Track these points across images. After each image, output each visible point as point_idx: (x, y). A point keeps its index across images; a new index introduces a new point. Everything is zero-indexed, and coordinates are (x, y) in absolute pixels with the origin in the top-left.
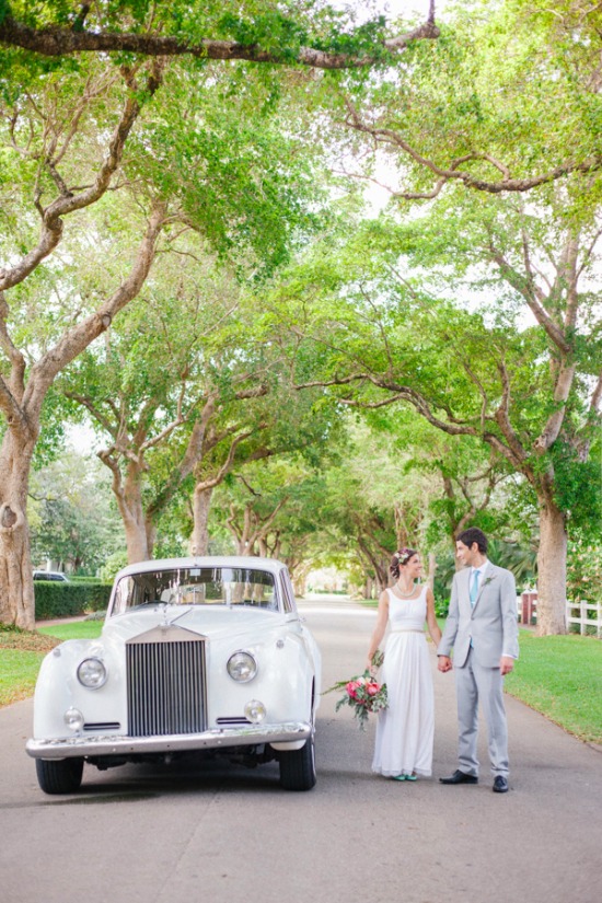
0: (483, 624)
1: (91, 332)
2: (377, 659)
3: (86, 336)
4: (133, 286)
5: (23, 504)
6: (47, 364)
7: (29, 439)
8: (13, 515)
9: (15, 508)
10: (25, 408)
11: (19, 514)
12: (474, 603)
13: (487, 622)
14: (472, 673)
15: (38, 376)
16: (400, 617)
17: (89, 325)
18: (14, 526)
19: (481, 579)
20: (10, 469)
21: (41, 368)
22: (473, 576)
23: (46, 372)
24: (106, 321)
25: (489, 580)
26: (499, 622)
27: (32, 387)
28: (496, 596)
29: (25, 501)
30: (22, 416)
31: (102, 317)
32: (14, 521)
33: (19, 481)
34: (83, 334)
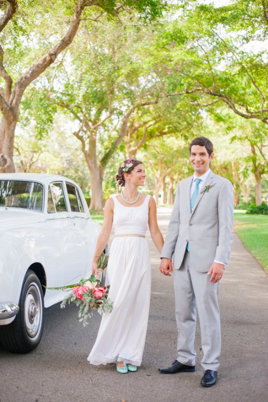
0: (201, 229)
1: (46, 63)
2: (102, 261)
3: (43, 65)
4: (68, 38)
5: (11, 155)
6: (22, 81)
7: (13, 120)
8: (5, 160)
9: (6, 157)
10: (11, 104)
11: (8, 160)
12: (193, 209)
13: (204, 227)
14: (190, 275)
15: (17, 87)
16: (123, 223)
17: (45, 60)
18: (6, 166)
19: (202, 186)
20: (4, 135)
21: (19, 83)
22: (194, 184)
23: (22, 85)
24: (53, 57)
25: (208, 188)
26: (216, 228)
27: (15, 93)
28: (214, 203)
29: (12, 153)
30: (8, 108)
31: (51, 55)
32: (6, 163)
33: (8, 142)
34: (41, 65)
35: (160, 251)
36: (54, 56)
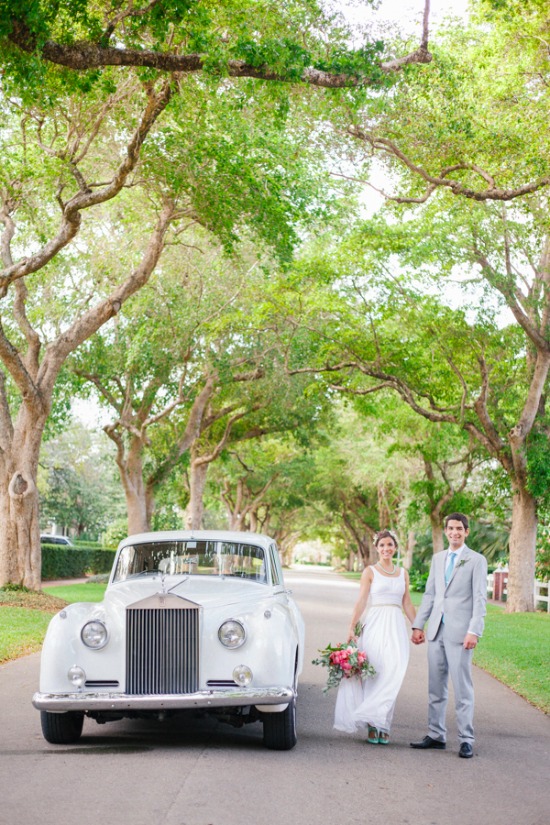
0: (455, 602)
1: (102, 316)
3: (98, 320)
4: (142, 274)
5: (34, 473)
6: (61, 345)
7: (42, 413)
8: (24, 483)
9: (26, 477)
10: (39, 384)
11: (30, 483)
12: (448, 583)
13: (458, 600)
14: (443, 647)
15: (52, 355)
17: (101, 310)
18: (25, 493)
19: (457, 560)
20: (23, 440)
21: (55, 348)
22: (449, 558)
23: (60, 351)
24: (116, 307)
25: (463, 562)
26: (469, 602)
27: (46, 365)
28: (468, 578)
29: (36, 470)
30: (35, 393)
31: (113, 303)
32: (25, 489)
33: (31, 452)
34: (95, 318)
35: (412, 622)
36: (118, 304)
